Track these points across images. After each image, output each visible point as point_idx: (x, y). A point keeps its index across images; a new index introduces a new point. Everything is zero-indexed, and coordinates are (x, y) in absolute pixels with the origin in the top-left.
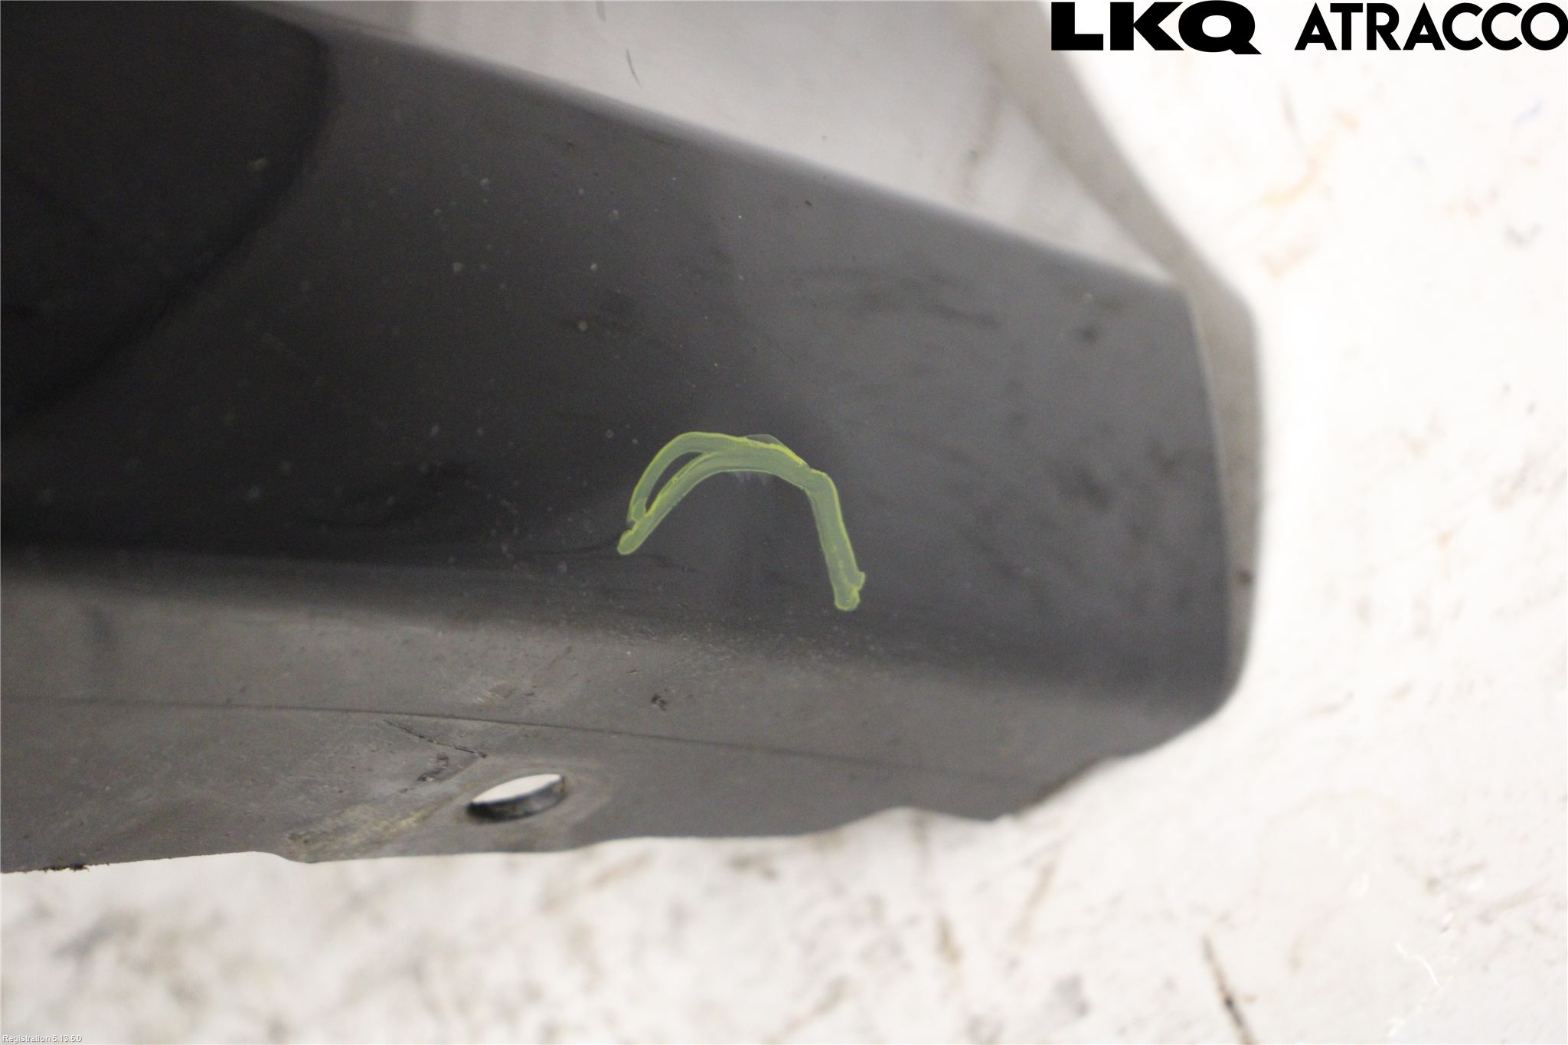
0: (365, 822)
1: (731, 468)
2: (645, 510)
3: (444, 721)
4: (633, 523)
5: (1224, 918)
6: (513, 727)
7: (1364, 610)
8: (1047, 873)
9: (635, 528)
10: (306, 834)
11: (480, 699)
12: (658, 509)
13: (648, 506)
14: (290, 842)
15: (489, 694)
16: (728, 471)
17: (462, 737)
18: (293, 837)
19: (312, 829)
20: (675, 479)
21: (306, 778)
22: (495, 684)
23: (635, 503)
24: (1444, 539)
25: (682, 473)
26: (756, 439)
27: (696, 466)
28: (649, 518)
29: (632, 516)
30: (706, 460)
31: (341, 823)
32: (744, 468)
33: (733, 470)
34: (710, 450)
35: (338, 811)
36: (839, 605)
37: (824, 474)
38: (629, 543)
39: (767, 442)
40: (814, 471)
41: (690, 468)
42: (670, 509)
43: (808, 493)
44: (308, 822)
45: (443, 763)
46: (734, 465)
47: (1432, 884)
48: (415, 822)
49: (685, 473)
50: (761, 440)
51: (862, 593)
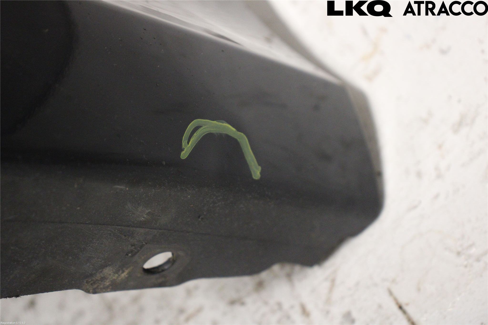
0: (110, 274)
1: (212, 131)
2: (187, 144)
3: (132, 229)
4: (184, 149)
5: (394, 281)
6: (154, 230)
7: (419, 175)
8: (333, 281)
9: (185, 150)
10: (91, 281)
11: (143, 219)
12: (191, 144)
13: (188, 143)
14: (86, 284)
15: (145, 216)
16: (212, 132)
17: (138, 236)
18: (87, 282)
19: (94, 279)
20: (195, 134)
21: (89, 255)
22: (147, 211)
23: (183, 142)
24: (440, 147)
25: (197, 132)
26: (219, 122)
27: (201, 130)
28: (189, 147)
29: (183, 146)
30: (204, 128)
31: (102, 276)
32: (217, 131)
33: (213, 132)
34: (205, 125)
35: (101, 270)
36: (254, 178)
37: (242, 134)
38: (184, 155)
39: (223, 123)
40: (239, 133)
41: (200, 131)
42: (195, 144)
43: (239, 140)
44: (91, 275)
45: (133, 247)
46: (214, 130)
47: (459, 254)
48: (127, 274)
49: (198, 132)
50: (221, 122)
51: (261, 173)
